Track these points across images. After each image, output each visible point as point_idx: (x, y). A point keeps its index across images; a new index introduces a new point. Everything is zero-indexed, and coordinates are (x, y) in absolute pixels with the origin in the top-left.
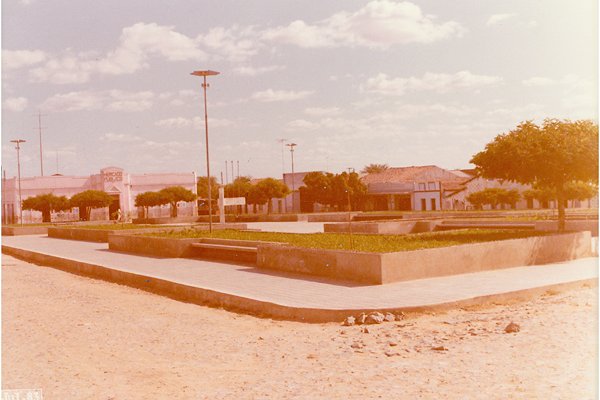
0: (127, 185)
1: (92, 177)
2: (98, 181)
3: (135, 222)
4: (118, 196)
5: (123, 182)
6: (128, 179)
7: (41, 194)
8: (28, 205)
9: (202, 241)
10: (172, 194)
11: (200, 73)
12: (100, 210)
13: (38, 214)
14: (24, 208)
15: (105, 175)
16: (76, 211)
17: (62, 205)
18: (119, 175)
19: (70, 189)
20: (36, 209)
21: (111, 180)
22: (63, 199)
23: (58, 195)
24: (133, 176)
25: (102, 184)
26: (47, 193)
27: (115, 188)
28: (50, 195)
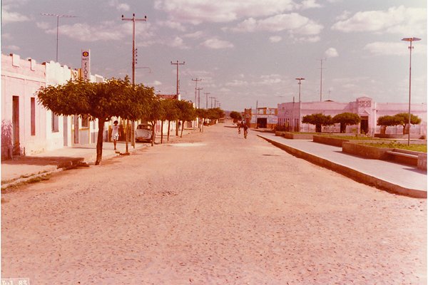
0: (374, 110)
1: (351, 104)
2: (354, 106)
3: (376, 136)
4: (367, 117)
5: (372, 107)
6: (375, 106)
7: (315, 113)
8: (306, 120)
9: (394, 151)
10: (403, 118)
11: (408, 39)
12: (354, 126)
13: (313, 127)
14: (303, 122)
15: (359, 103)
16: (338, 126)
17: (328, 121)
18: (369, 103)
19: (335, 111)
20: (311, 123)
21: (363, 106)
22: (329, 118)
23: (326, 115)
24: (379, 104)
25: (356, 109)
26: (319, 113)
27: (365, 112)
28: (321, 114)
